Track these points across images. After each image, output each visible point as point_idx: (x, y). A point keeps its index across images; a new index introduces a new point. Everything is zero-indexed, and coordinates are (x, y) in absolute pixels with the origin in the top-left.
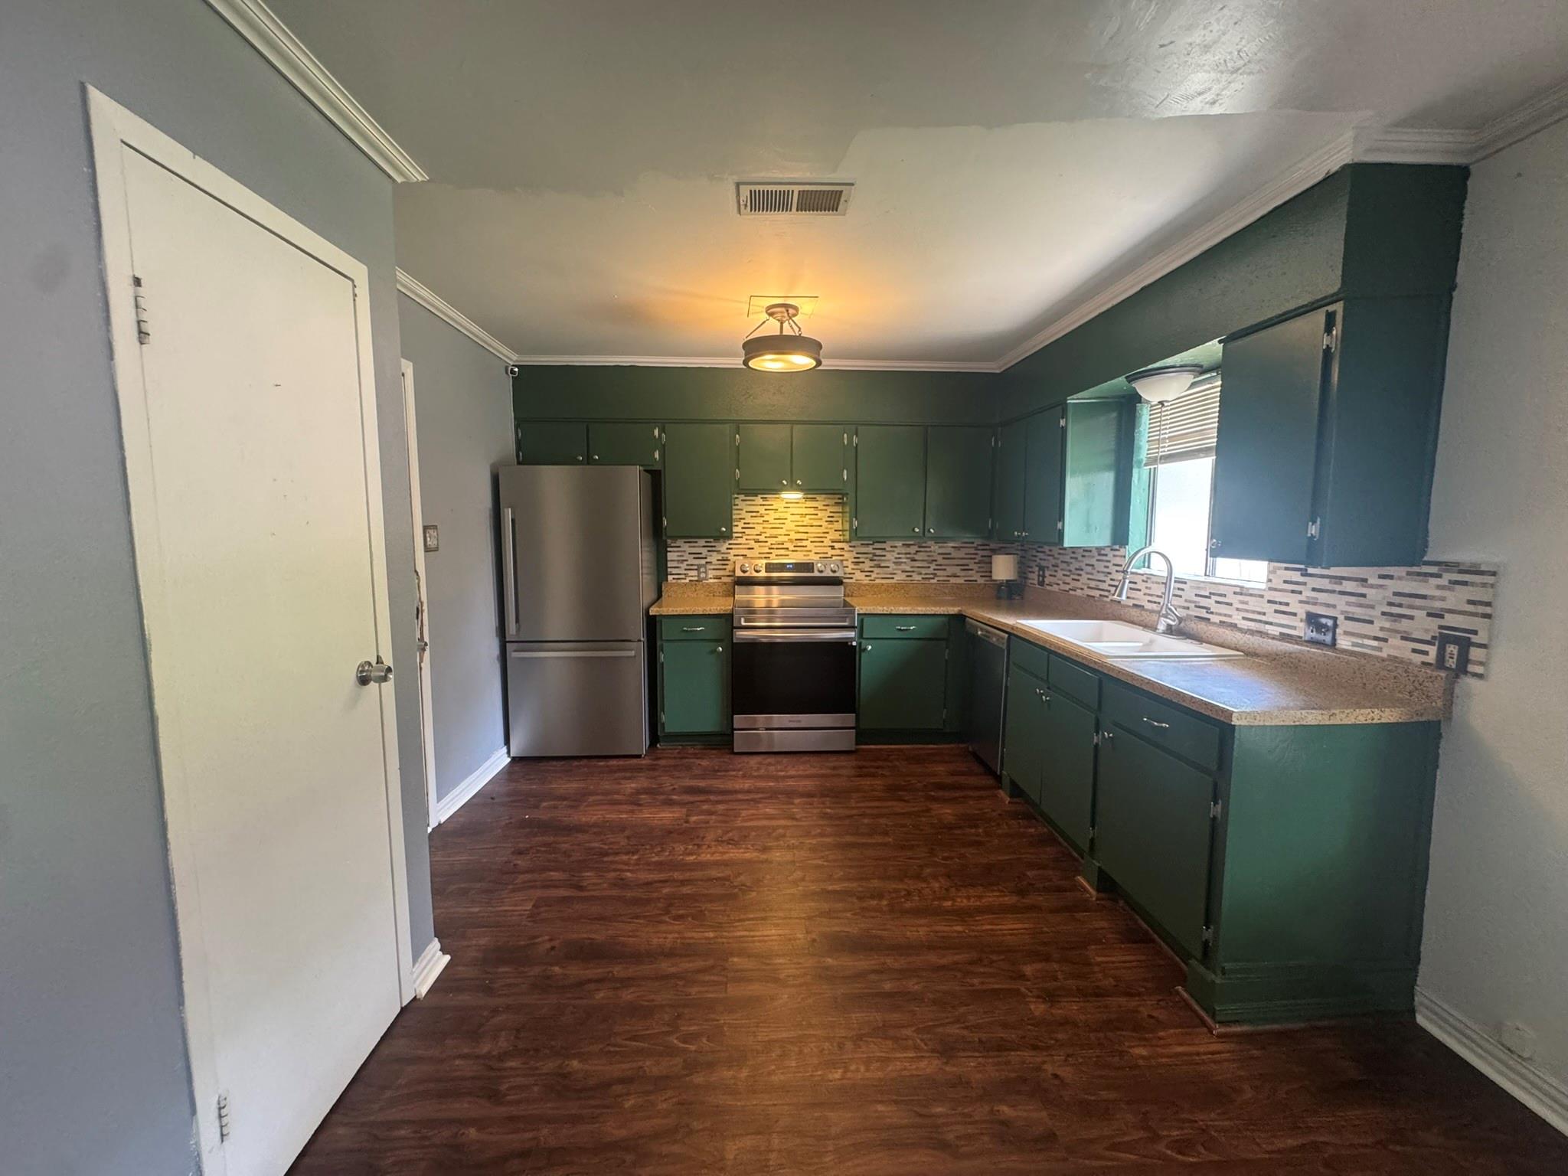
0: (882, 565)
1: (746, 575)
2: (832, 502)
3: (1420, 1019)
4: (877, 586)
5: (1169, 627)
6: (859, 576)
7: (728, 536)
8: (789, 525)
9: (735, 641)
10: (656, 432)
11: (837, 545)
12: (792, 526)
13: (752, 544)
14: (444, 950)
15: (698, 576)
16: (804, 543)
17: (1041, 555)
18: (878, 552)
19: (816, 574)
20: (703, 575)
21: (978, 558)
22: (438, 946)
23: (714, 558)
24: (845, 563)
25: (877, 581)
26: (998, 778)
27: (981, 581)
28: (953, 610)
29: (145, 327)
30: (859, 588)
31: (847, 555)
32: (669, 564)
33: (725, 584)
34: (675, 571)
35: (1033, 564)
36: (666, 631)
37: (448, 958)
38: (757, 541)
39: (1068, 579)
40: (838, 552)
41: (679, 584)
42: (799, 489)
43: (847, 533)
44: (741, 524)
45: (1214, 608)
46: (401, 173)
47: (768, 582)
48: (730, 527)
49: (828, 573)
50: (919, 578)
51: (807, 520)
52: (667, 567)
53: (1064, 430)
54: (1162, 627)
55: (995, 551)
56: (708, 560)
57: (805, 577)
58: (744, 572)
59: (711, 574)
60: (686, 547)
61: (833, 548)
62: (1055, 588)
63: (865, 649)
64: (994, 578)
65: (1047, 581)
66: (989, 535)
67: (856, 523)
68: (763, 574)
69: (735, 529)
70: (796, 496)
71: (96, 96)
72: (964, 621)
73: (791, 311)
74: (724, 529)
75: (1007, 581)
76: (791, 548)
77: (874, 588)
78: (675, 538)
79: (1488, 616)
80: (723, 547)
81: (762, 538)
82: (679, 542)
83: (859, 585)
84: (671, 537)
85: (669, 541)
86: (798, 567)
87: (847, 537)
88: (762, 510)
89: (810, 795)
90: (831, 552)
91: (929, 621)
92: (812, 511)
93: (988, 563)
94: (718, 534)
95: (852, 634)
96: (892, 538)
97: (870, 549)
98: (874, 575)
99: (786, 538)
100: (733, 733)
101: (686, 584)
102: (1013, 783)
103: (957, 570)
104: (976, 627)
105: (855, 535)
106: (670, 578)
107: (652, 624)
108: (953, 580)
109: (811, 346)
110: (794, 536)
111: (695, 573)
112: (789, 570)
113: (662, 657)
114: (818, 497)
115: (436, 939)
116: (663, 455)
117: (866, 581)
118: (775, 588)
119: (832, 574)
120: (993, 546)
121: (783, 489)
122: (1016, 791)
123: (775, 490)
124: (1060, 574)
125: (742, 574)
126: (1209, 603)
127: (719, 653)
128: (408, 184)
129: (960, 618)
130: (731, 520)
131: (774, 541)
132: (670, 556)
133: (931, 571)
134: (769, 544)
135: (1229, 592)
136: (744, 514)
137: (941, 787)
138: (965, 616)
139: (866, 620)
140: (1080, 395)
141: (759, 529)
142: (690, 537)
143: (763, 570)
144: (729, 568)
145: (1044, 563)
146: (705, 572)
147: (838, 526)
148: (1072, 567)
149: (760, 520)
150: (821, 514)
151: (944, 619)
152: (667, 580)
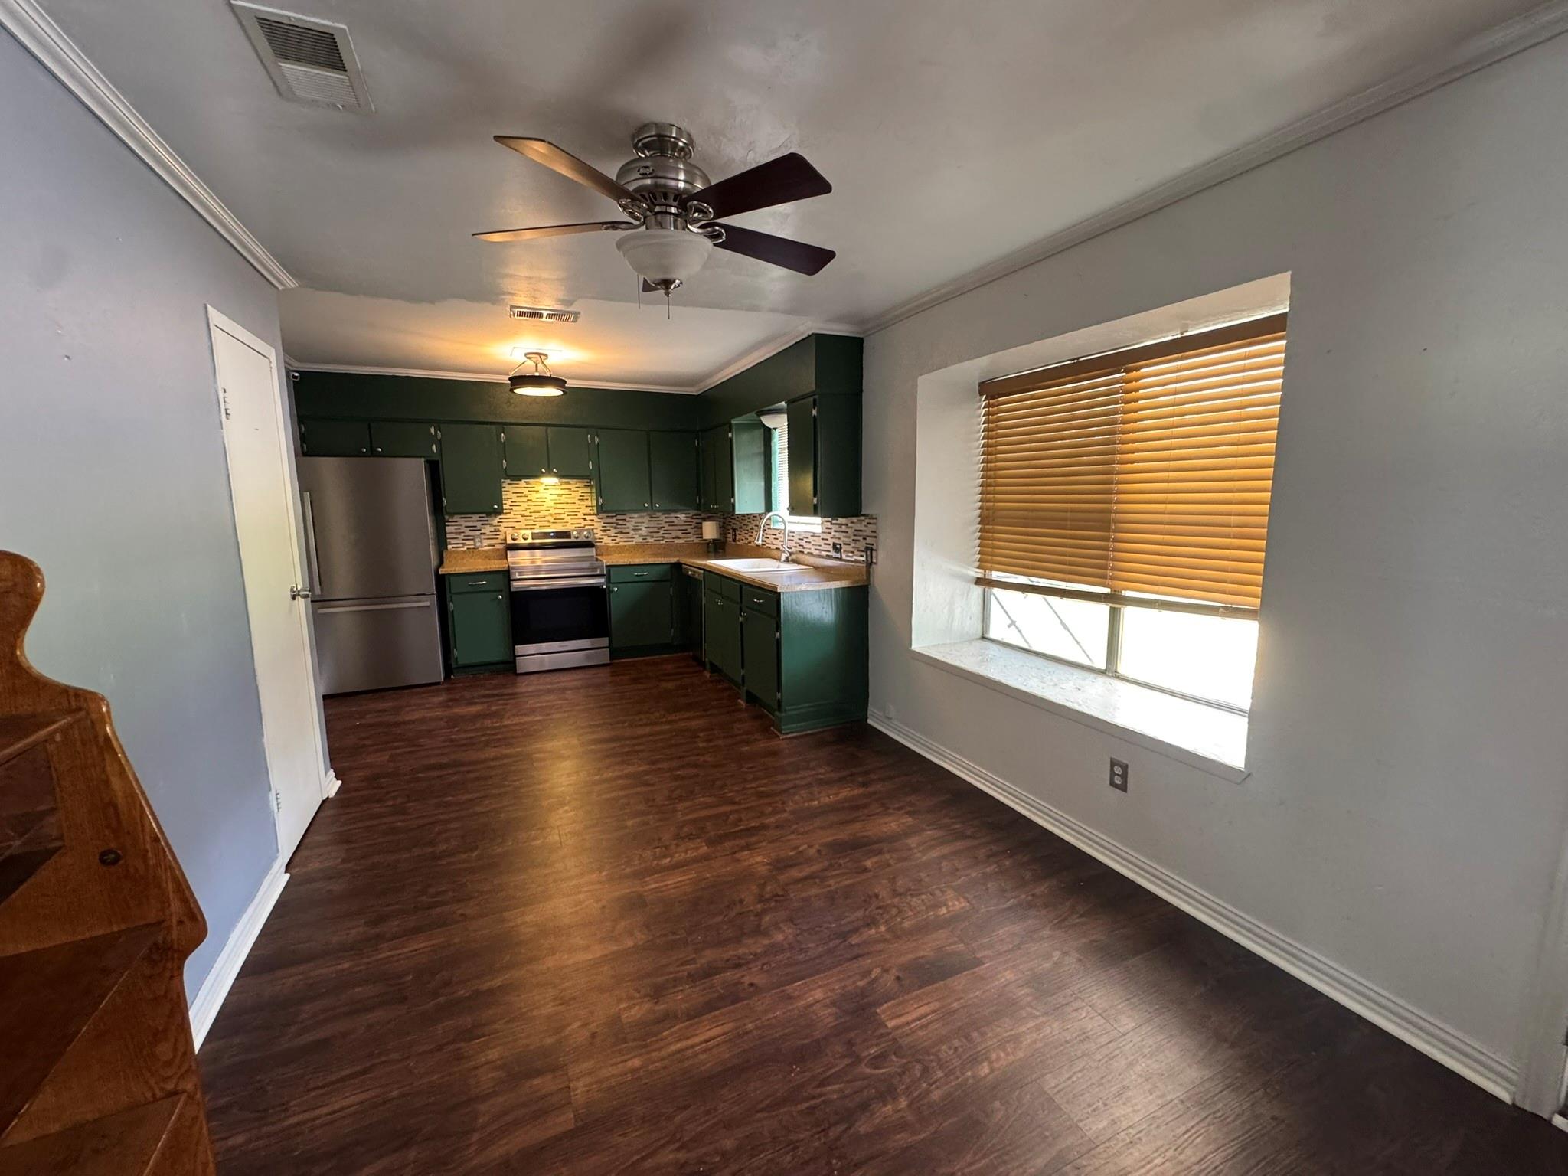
0: (624, 531)
1: (516, 542)
2: (583, 485)
3: (869, 721)
4: (620, 546)
5: (787, 558)
6: (607, 540)
7: (499, 512)
8: (549, 503)
9: (512, 590)
10: (433, 430)
11: (588, 518)
12: (551, 504)
13: (519, 518)
14: (337, 777)
15: (475, 545)
16: (562, 516)
17: (733, 521)
18: (621, 522)
19: (573, 539)
20: (478, 544)
21: (694, 524)
22: (334, 774)
23: (487, 530)
24: (595, 531)
25: (621, 544)
26: (702, 664)
27: (696, 541)
28: (674, 560)
29: (228, 412)
30: (608, 550)
31: (596, 525)
32: (448, 536)
33: (498, 550)
34: (453, 541)
35: (729, 527)
36: (455, 586)
37: (340, 782)
38: (523, 516)
39: (747, 536)
40: (590, 523)
41: (457, 552)
42: (556, 475)
43: (595, 508)
44: (509, 503)
45: (806, 545)
46: (282, 284)
47: (531, 547)
48: (501, 505)
49: (582, 539)
50: (652, 540)
51: (563, 499)
52: (446, 539)
53: (731, 440)
54: (783, 559)
55: (705, 520)
56: (482, 531)
57: (563, 541)
58: (514, 539)
59: (486, 543)
60: (463, 522)
61: (585, 519)
62: (741, 543)
63: (613, 591)
64: (704, 538)
65: (737, 538)
66: (698, 507)
67: (601, 501)
68: (530, 540)
69: (505, 507)
70: (554, 480)
71: (210, 308)
72: (681, 568)
73: (543, 357)
74: (496, 507)
75: (714, 540)
76: (552, 520)
77: (620, 550)
78: (452, 515)
79: (875, 537)
80: (495, 521)
81: (527, 513)
82: (456, 518)
83: (607, 547)
84: (448, 514)
85: (447, 517)
86: (558, 534)
87: (595, 511)
88: (526, 491)
89: (577, 688)
90: (584, 523)
91: (657, 568)
92: (567, 492)
93: (699, 528)
94: (491, 510)
95: (602, 580)
96: (630, 511)
97: (614, 520)
98: (618, 540)
99: (547, 513)
100: (515, 660)
101: (464, 552)
102: (712, 664)
103: (679, 534)
104: (687, 570)
105: (601, 510)
106: (449, 547)
107: (442, 581)
108: (677, 541)
109: (559, 382)
110: (553, 511)
111: (472, 542)
112: (551, 537)
113: (452, 606)
114: (571, 481)
115: (332, 770)
116: (440, 449)
117: (612, 544)
118: (537, 552)
119: (585, 539)
120: (703, 516)
121: (543, 475)
122: (714, 669)
123: (536, 475)
124: (743, 533)
125: (513, 542)
126: (803, 543)
127: (500, 600)
128: (286, 290)
129: (678, 566)
130: (501, 499)
131: (537, 515)
132: (448, 529)
133: (660, 534)
134: (533, 518)
135: (809, 535)
136: (510, 495)
137: (669, 675)
138: (681, 564)
139: (612, 570)
140: (740, 418)
141: (524, 506)
142: (465, 513)
143: (530, 537)
144: (502, 537)
145: (735, 527)
146: (481, 541)
147: (588, 503)
148: (749, 528)
149: (525, 499)
150: (574, 494)
151: (665, 567)
152: (447, 549)
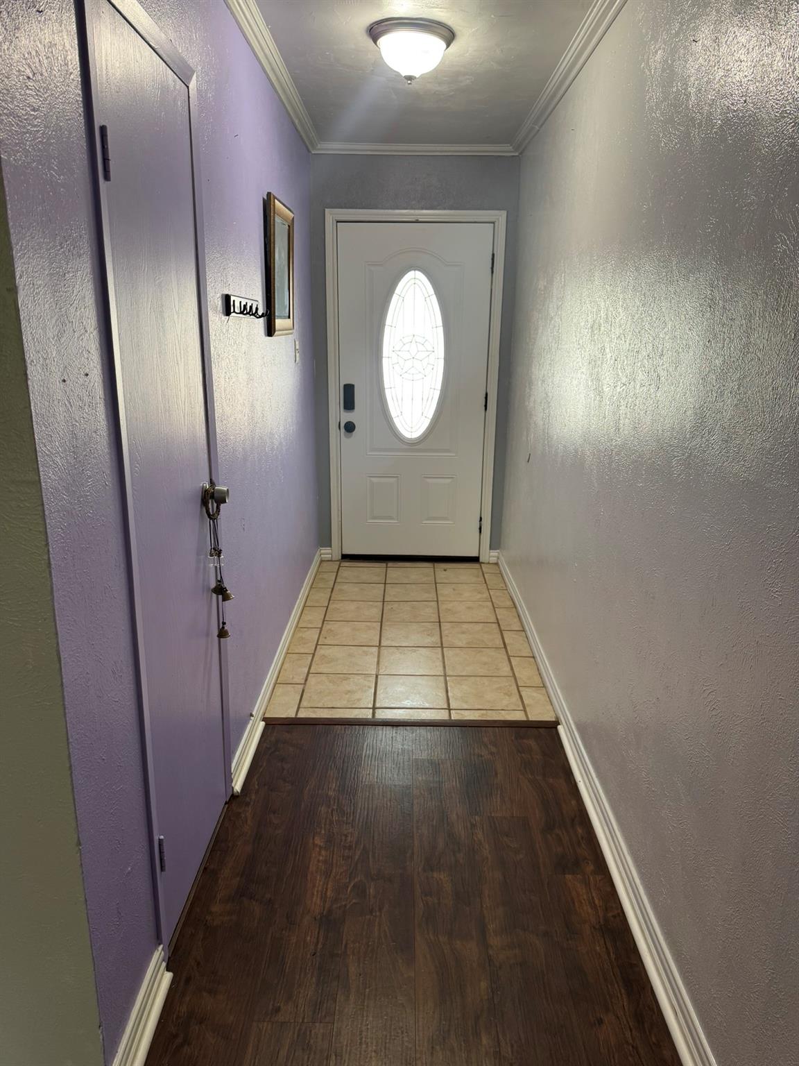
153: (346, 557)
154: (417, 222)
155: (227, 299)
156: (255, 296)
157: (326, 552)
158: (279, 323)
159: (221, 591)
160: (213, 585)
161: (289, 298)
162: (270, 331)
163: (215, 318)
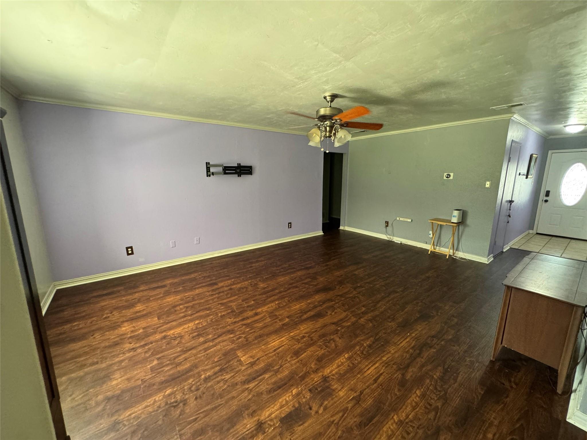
153: (537, 234)
154: (582, 152)
155: (520, 173)
156: (525, 172)
157: (531, 231)
158: (529, 176)
159: (509, 216)
160: (508, 215)
161: (533, 171)
162: (527, 178)
163: (517, 176)
